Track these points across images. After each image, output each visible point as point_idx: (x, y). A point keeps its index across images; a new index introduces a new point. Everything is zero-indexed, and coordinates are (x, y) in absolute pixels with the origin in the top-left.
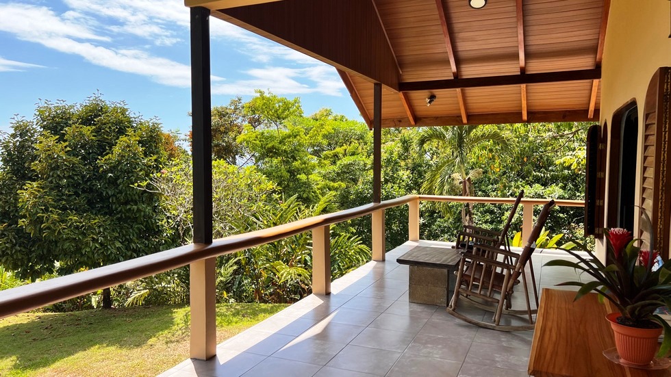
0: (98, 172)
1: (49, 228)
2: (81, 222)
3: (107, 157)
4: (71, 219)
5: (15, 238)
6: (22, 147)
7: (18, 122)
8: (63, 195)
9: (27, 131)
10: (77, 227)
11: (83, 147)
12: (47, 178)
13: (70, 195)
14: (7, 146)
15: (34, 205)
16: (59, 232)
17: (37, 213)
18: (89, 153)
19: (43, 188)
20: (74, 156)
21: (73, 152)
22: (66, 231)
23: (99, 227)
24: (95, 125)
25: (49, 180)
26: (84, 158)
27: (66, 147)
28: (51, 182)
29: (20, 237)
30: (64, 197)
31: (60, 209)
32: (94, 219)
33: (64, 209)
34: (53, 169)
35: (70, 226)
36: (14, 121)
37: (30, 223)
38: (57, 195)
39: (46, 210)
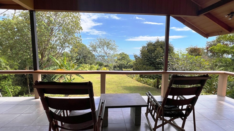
7: (143, 46)
16: (141, 69)
18: (152, 52)
19: (141, 60)
20: (149, 53)
24: (155, 46)
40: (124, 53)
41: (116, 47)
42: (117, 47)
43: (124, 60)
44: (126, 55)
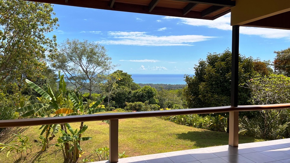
0: (226, 79)
1: (208, 99)
2: (218, 98)
3: (229, 74)
4: (215, 96)
5: (198, 101)
6: (202, 70)
7: (201, 61)
8: (213, 87)
9: (203, 65)
10: (217, 100)
11: (221, 70)
12: (208, 81)
13: (215, 88)
14: (197, 70)
15: (203, 91)
16: (211, 101)
17: (204, 93)
18: (223, 72)
19: (206, 85)
20: (218, 73)
21: (218, 72)
22: (213, 100)
23: (225, 100)
24: (226, 61)
25: (209, 82)
26: (221, 74)
27: (215, 70)
28: (209, 83)
29: (199, 101)
30: (213, 88)
31: (212, 92)
32: (223, 97)
33: (213, 92)
34: (210, 78)
35: (215, 99)
36: (200, 61)
37: (202, 97)
38: (211, 87)
39: (207, 92)
40: (122, 71)
41: (106, 61)
42: (109, 61)
43: (124, 85)
44: (125, 74)
